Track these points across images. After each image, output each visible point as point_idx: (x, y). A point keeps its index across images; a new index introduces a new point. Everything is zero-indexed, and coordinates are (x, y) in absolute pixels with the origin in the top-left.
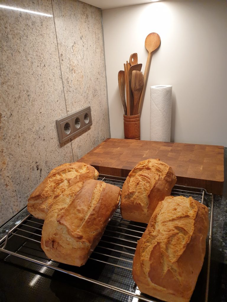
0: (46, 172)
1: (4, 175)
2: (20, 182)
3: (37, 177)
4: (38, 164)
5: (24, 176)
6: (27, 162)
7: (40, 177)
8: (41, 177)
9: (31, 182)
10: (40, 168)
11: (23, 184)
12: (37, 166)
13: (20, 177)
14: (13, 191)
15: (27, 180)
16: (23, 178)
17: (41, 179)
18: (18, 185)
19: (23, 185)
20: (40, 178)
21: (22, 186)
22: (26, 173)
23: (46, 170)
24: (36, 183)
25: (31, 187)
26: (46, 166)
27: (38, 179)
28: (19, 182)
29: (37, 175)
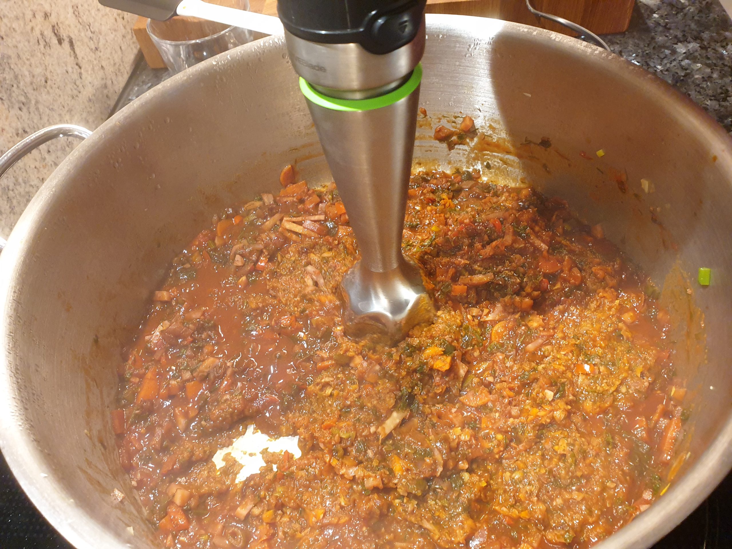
0: (88, 50)
2: (26, 97)
3: (70, 70)
4: (53, 19)
5: (30, 72)
6: (17, 18)
7: (79, 70)
8: (80, 68)
9: (61, 93)
10: (64, 34)
11: (37, 102)
12: (53, 27)
13: (16, 77)
14: (17, 134)
15: (46, 87)
16: (28, 79)
17: (83, 77)
18: (25, 109)
19: (41, 107)
20: (80, 74)
21: (37, 109)
22: (28, 60)
23: (86, 40)
24: (75, 92)
25: (66, 109)
26: (79, 26)
27: (75, 76)
28: (23, 99)
29: (66, 64)
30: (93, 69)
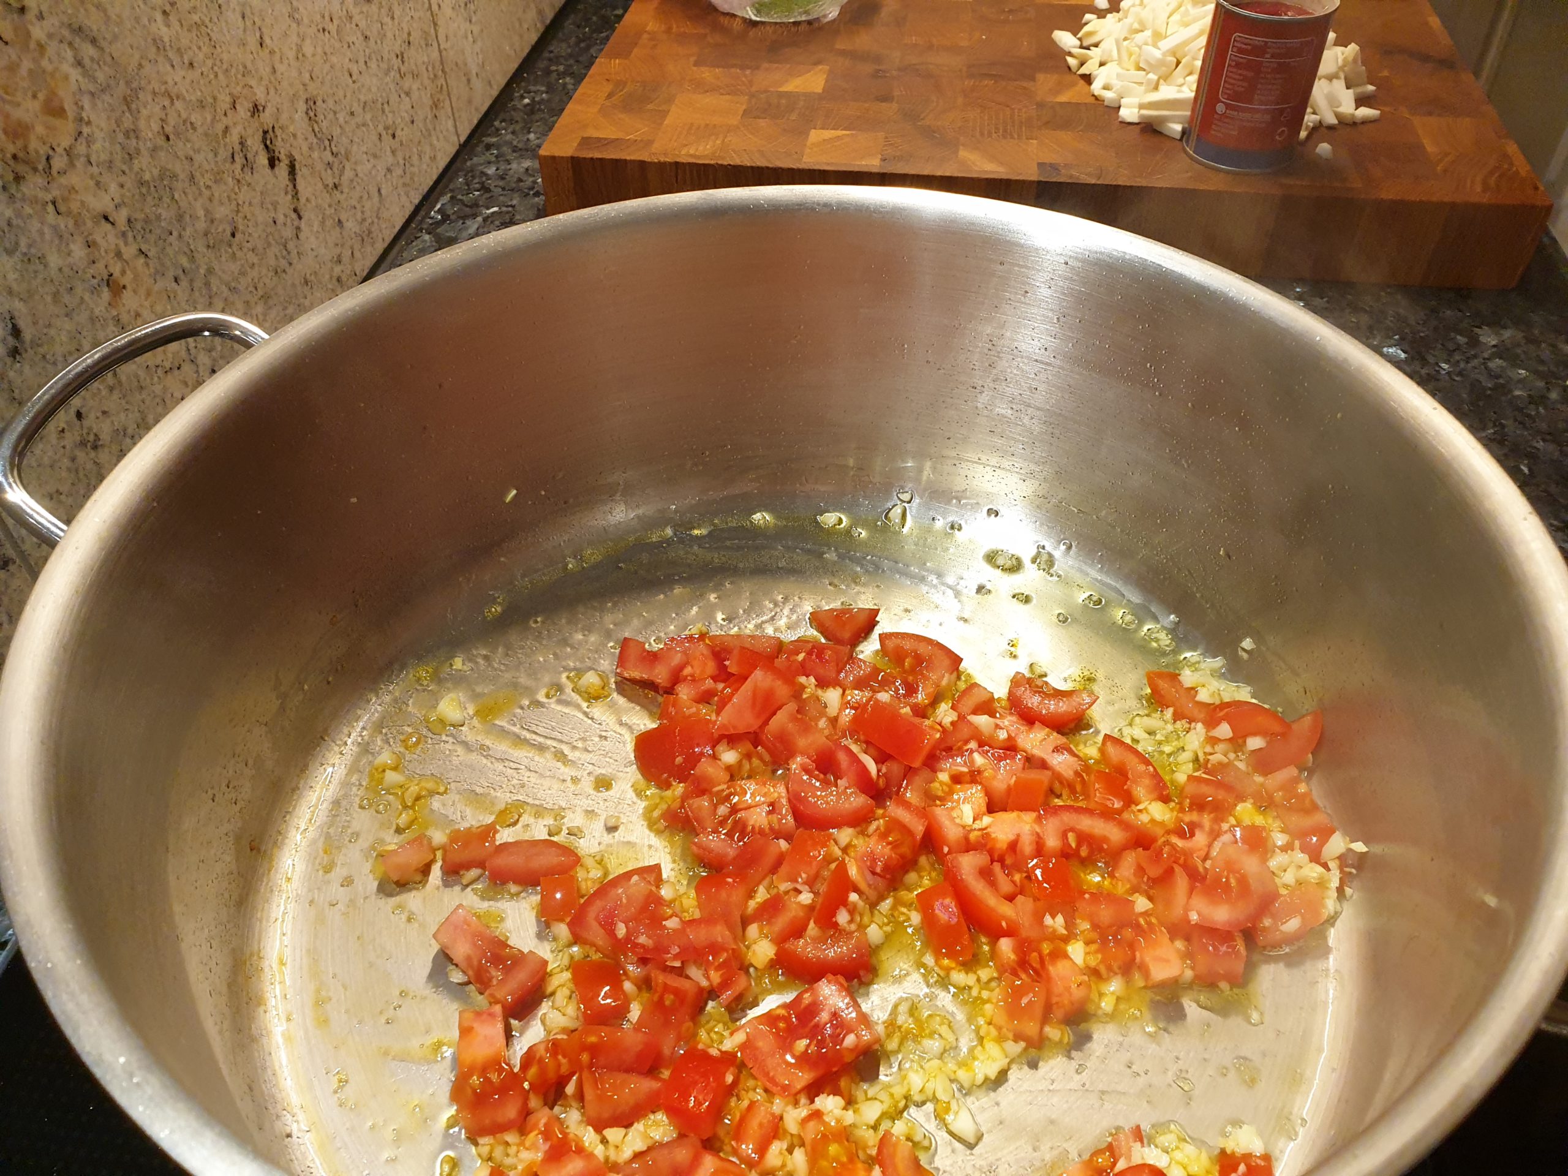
0: (320, 185)
1: (75, 206)
2: (192, 259)
3: (281, 219)
4: (267, 117)
5: (207, 212)
6: (201, 105)
7: (296, 223)
8: (300, 218)
9: (256, 261)
10: (282, 150)
11: (210, 271)
12: (265, 132)
13: (180, 218)
15: (230, 246)
16: (201, 225)
17: (302, 236)
18: (184, 283)
19: (214, 282)
20: (298, 228)
21: (207, 284)
22: (208, 187)
23: (319, 166)
24: (283, 263)
25: (260, 293)
26: (311, 137)
27: (288, 233)
28: (184, 261)
29: (275, 205)
30: (323, 222)
